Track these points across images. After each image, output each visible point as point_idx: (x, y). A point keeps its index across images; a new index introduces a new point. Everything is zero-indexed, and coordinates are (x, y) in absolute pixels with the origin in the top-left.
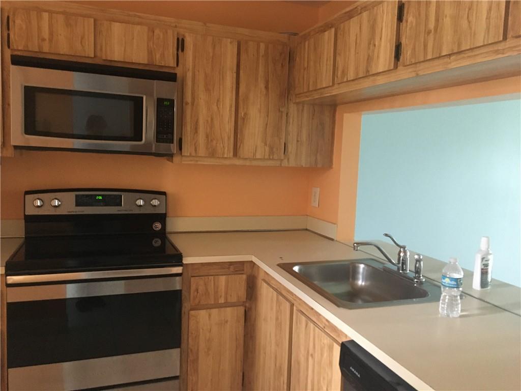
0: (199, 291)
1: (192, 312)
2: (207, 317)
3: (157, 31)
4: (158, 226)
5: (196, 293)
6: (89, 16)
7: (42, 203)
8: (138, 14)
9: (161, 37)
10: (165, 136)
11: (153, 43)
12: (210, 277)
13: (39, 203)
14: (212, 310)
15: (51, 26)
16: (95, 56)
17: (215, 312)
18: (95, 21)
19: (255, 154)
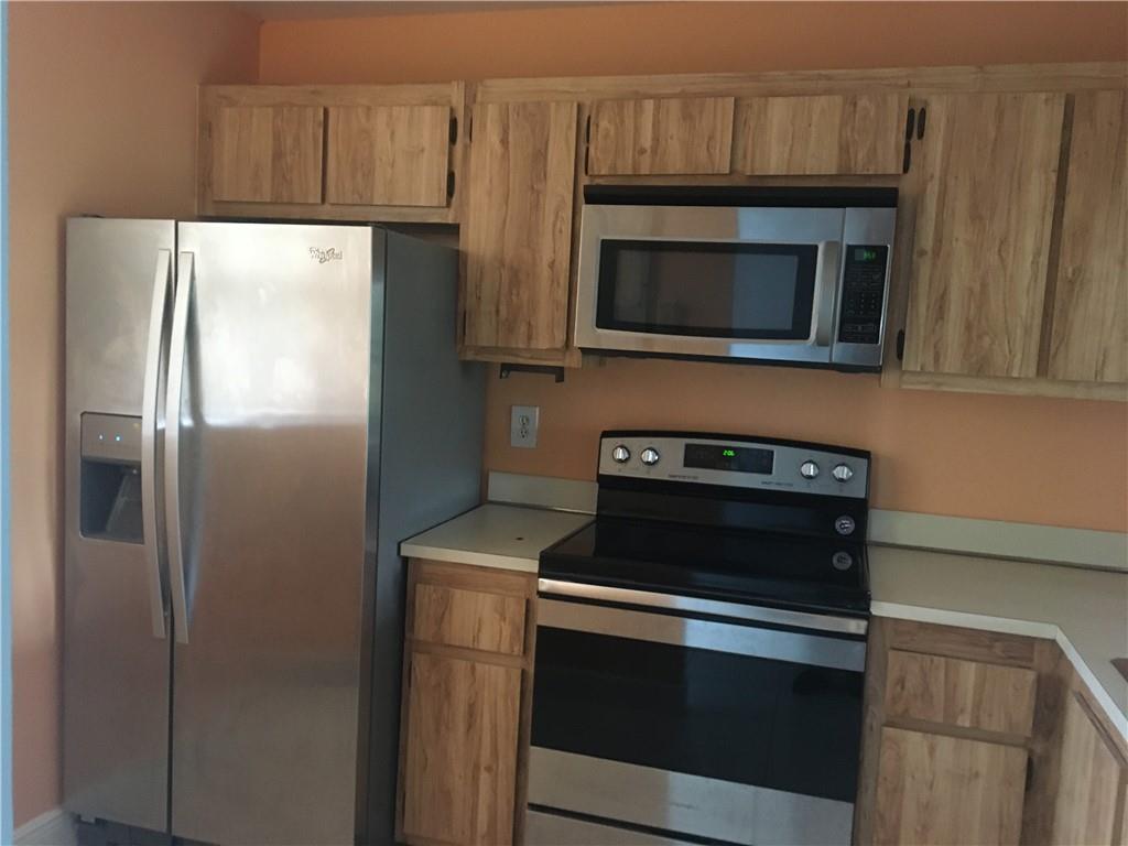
0: (908, 685)
1: (889, 731)
2: (926, 750)
3: (863, 102)
4: (845, 525)
5: (899, 688)
6: (723, 95)
7: (627, 456)
8: (823, 72)
9: (872, 114)
10: (860, 328)
11: (853, 129)
12: (935, 658)
13: (620, 454)
14: (939, 737)
15: (656, 124)
16: (732, 171)
17: (945, 744)
18: (735, 100)
19: (1099, 372)
